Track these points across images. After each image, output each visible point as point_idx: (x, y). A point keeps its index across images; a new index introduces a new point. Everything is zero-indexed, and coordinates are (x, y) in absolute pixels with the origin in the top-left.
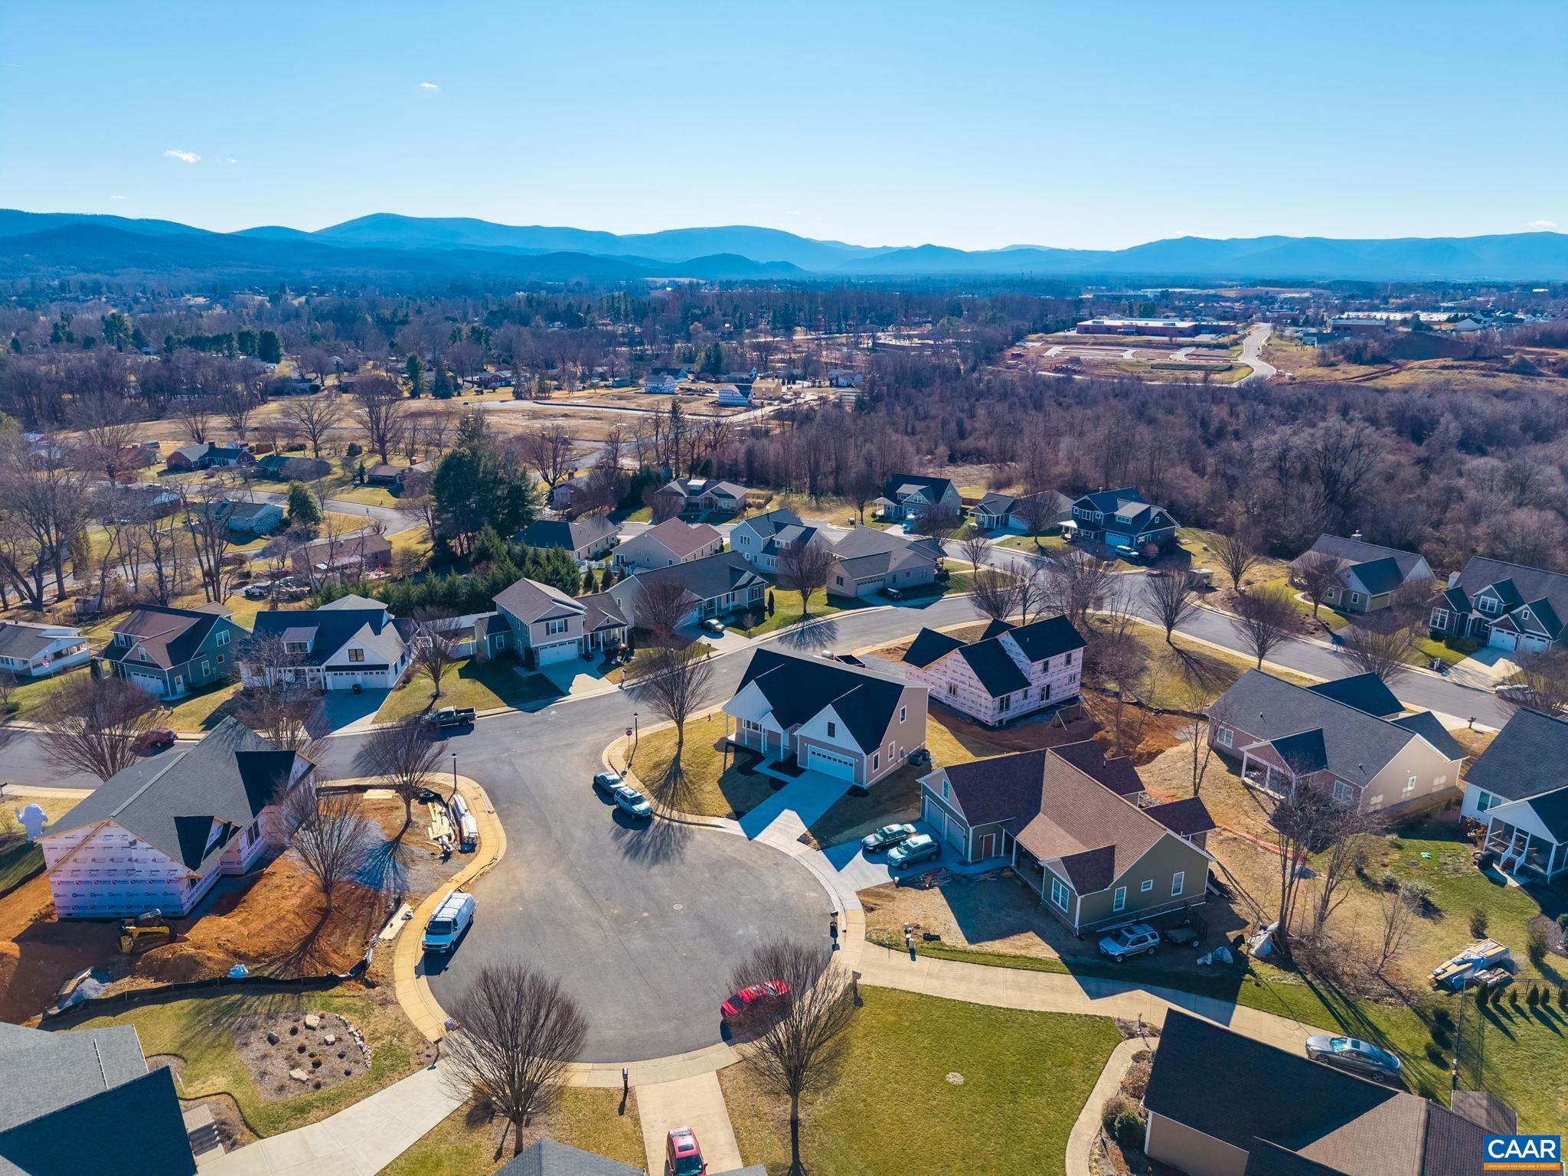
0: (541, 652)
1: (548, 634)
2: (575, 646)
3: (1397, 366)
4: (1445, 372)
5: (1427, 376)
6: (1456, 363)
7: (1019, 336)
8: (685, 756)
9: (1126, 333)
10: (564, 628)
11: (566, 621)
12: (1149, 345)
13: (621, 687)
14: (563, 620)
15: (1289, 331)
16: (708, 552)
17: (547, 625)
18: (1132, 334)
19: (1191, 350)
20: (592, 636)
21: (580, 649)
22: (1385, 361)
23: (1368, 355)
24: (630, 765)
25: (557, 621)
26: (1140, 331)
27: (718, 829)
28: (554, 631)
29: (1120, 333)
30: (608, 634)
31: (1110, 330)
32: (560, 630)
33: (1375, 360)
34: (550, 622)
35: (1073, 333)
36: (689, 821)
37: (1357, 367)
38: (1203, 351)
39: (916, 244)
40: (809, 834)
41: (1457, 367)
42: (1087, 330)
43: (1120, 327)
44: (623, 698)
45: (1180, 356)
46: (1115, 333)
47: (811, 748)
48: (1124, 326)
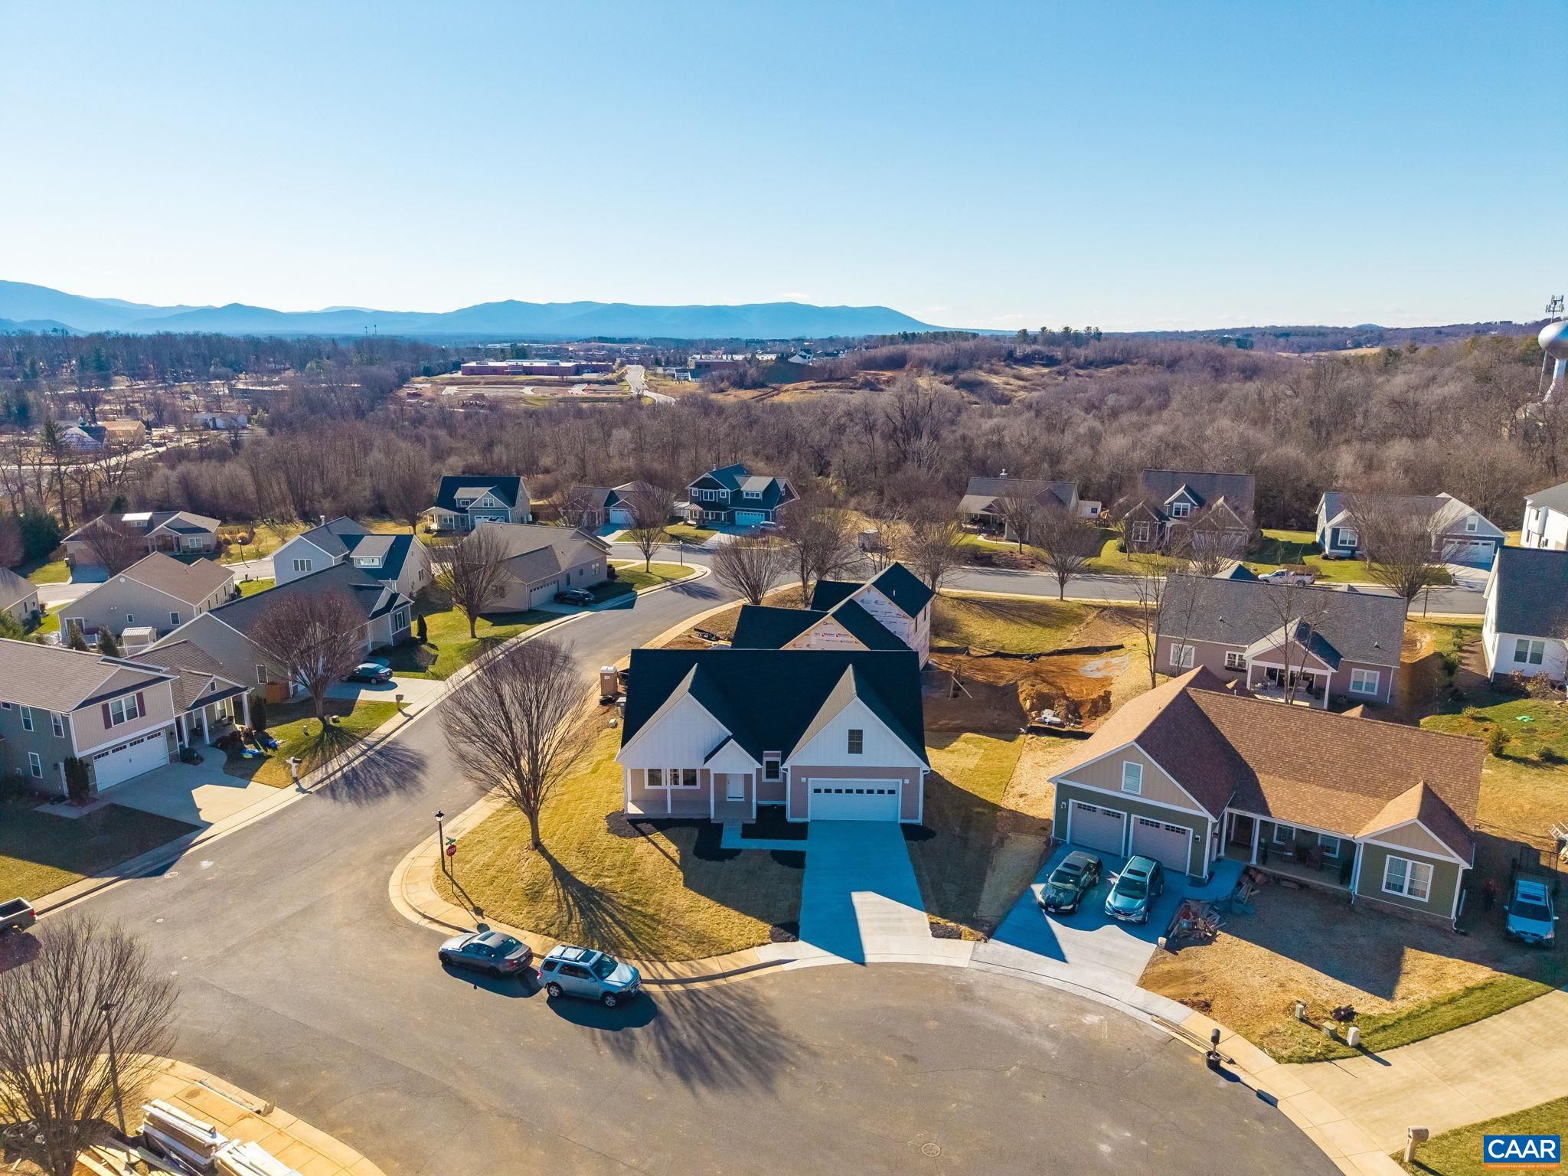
0: (98, 765)
1: (108, 725)
2: (161, 742)
3: (775, 389)
4: (814, 392)
5: (803, 396)
6: (820, 384)
7: (404, 379)
8: (571, 863)
9: (515, 373)
10: (138, 710)
11: (140, 696)
12: (542, 383)
13: (301, 790)
14: (134, 694)
15: (660, 370)
16: (223, 597)
17: (105, 708)
18: (520, 373)
19: (585, 386)
20: (189, 717)
21: (171, 746)
22: (763, 386)
23: (749, 381)
24: (479, 911)
25: (123, 699)
26: (528, 371)
27: (786, 967)
28: (119, 718)
29: (508, 373)
30: (210, 712)
31: (495, 371)
32: (132, 714)
33: (755, 386)
34: (110, 702)
35: (459, 374)
36: (718, 970)
37: (744, 392)
38: (596, 387)
39: (219, 304)
40: (936, 919)
41: (822, 387)
42: (471, 371)
43: (506, 368)
44: (324, 807)
45: (577, 391)
46: (502, 373)
47: (813, 783)
48: (513, 367)
